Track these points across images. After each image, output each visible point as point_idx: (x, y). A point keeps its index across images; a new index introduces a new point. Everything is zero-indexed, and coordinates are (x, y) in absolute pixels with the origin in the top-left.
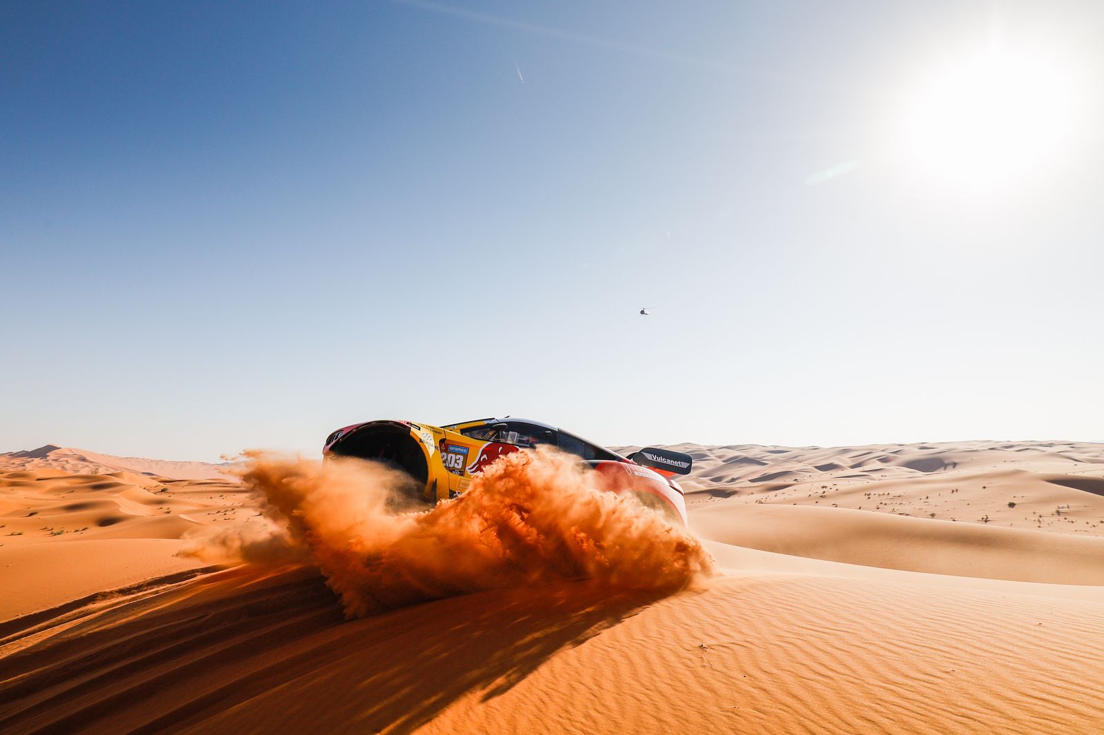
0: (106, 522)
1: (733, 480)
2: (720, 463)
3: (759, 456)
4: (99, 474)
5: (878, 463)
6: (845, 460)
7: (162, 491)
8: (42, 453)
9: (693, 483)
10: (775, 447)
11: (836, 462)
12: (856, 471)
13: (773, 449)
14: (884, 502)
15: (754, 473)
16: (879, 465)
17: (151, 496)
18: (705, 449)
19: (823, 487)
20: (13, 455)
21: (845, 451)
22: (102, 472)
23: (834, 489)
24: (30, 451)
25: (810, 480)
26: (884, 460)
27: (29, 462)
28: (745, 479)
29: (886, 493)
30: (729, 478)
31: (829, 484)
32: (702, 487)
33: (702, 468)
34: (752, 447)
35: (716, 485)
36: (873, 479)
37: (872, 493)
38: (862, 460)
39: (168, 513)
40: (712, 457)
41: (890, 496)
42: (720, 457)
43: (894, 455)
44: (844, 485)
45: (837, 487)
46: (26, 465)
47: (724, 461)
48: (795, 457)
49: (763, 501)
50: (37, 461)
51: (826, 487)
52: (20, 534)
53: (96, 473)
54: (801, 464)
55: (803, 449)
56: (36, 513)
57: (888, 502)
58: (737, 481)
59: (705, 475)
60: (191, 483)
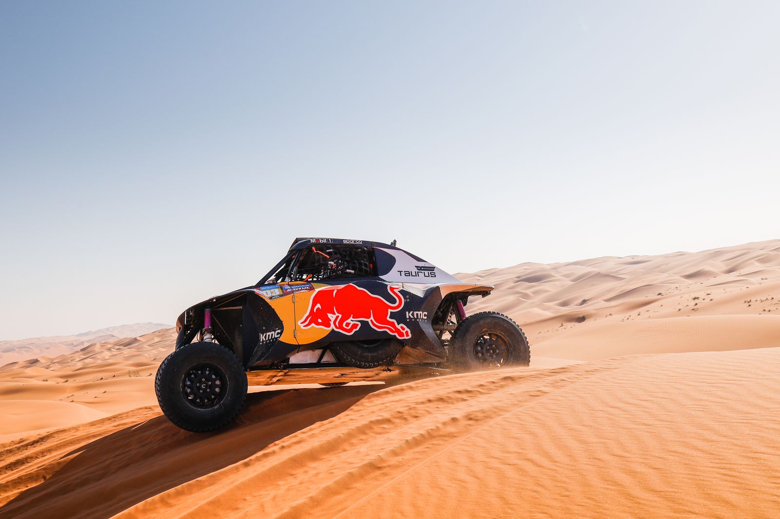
1: (584, 302)
2: (568, 282)
3: (614, 270)
5: (757, 264)
6: (717, 266)
10: (633, 257)
11: (706, 267)
12: (732, 277)
13: (630, 260)
14: (767, 309)
15: (609, 291)
16: (758, 267)
18: (548, 267)
19: (695, 299)
21: (717, 253)
23: (707, 300)
25: (676, 292)
26: (763, 260)
28: (600, 300)
29: (770, 298)
30: (580, 301)
31: (701, 295)
32: (549, 314)
33: (547, 291)
34: (605, 259)
35: (565, 310)
36: (752, 284)
37: (753, 300)
38: (739, 262)
40: (558, 276)
41: (774, 301)
42: (566, 276)
43: (775, 252)
44: (718, 294)
45: (711, 297)
47: (572, 281)
48: (657, 267)
51: (698, 298)
54: (666, 275)
55: (666, 256)
57: (771, 308)
58: (589, 303)
59: (550, 300)
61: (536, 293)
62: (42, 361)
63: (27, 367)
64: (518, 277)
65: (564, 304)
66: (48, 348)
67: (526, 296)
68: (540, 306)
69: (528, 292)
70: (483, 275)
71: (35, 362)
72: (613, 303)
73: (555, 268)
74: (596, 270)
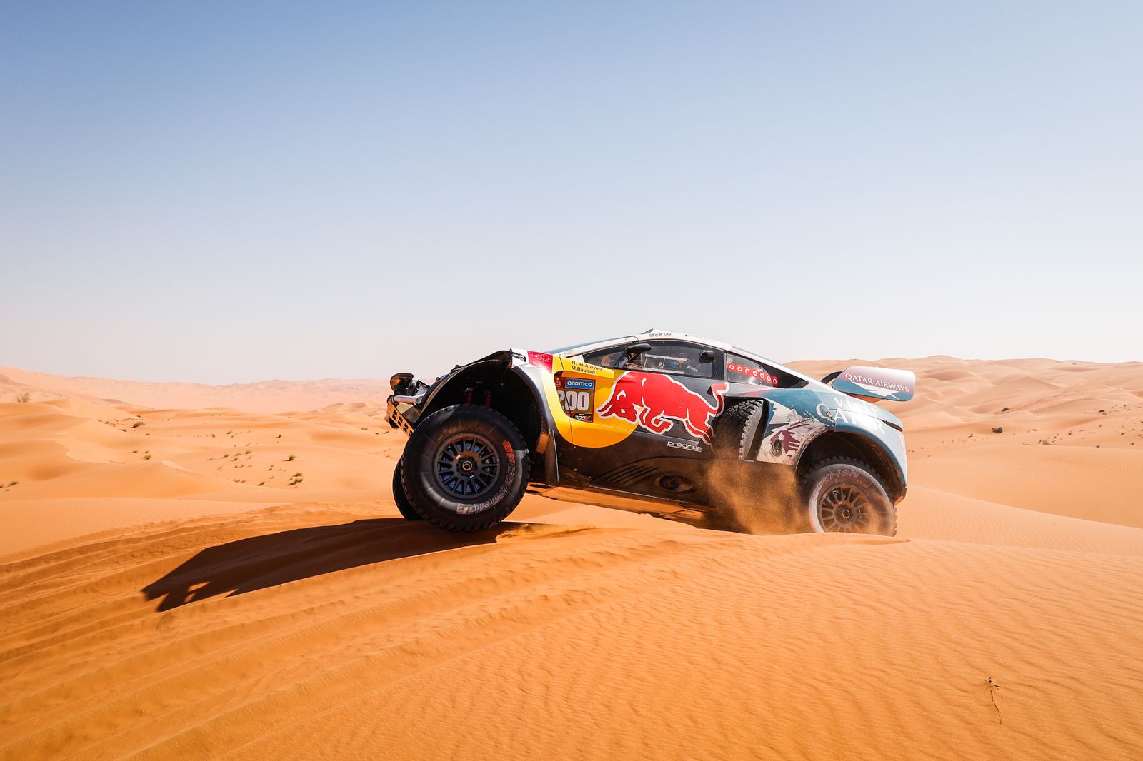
2: (989, 385)
4: (30, 402)
7: (135, 427)
9: (944, 415)
13: (1071, 365)
17: (115, 433)
22: (35, 398)
32: (957, 420)
34: (1038, 361)
39: (147, 458)
40: (976, 376)
42: (987, 377)
47: (994, 383)
49: (1050, 441)
53: (25, 401)
60: (181, 414)
61: (946, 393)
62: (369, 406)
63: (354, 411)
64: (928, 372)
65: (981, 411)
66: (377, 392)
67: (934, 395)
68: (949, 409)
69: (938, 391)
70: (883, 364)
71: (360, 406)
72: (1042, 416)
73: (976, 365)
74: (1026, 373)
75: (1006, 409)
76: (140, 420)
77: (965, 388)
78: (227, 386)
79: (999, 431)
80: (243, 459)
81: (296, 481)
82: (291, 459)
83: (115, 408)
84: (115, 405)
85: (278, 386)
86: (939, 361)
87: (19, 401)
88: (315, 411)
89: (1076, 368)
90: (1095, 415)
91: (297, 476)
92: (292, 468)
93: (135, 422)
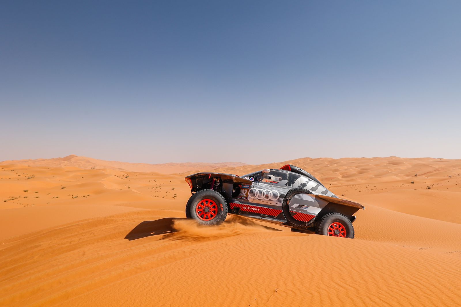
0: (99, 192)
4: (95, 169)
7: (126, 178)
8: (68, 158)
9: (394, 177)
17: (120, 180)
20: (54, 160)
22: (97, 168)
24: (62, 158)
27: (62, 163)
39: (129, 188)
46: (61, 164)
49: (430, 187)
50: (66, 162)
52: (57, 198)
56: (65, 188)
60: (140, 174)
75: (416, 175)
76: (128, 175)
77: (402, 168)
78: (156, 165)
79: (413, 183)
80: (158, 189)
81: (175, 197)
82: (173, 189)
83: (121, 171)
84: (121, 170)
85: (172, 164)
86: (393, 158)
87: (92, 169)
88: (183, 173)
89: (441, 161)
90: (447, 178)
91: (175, 195)
92: (174, 192)
93: (126, 176)
